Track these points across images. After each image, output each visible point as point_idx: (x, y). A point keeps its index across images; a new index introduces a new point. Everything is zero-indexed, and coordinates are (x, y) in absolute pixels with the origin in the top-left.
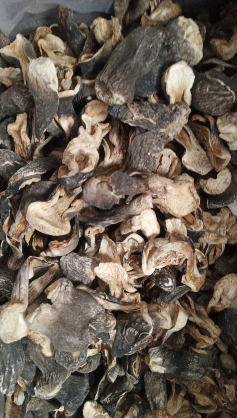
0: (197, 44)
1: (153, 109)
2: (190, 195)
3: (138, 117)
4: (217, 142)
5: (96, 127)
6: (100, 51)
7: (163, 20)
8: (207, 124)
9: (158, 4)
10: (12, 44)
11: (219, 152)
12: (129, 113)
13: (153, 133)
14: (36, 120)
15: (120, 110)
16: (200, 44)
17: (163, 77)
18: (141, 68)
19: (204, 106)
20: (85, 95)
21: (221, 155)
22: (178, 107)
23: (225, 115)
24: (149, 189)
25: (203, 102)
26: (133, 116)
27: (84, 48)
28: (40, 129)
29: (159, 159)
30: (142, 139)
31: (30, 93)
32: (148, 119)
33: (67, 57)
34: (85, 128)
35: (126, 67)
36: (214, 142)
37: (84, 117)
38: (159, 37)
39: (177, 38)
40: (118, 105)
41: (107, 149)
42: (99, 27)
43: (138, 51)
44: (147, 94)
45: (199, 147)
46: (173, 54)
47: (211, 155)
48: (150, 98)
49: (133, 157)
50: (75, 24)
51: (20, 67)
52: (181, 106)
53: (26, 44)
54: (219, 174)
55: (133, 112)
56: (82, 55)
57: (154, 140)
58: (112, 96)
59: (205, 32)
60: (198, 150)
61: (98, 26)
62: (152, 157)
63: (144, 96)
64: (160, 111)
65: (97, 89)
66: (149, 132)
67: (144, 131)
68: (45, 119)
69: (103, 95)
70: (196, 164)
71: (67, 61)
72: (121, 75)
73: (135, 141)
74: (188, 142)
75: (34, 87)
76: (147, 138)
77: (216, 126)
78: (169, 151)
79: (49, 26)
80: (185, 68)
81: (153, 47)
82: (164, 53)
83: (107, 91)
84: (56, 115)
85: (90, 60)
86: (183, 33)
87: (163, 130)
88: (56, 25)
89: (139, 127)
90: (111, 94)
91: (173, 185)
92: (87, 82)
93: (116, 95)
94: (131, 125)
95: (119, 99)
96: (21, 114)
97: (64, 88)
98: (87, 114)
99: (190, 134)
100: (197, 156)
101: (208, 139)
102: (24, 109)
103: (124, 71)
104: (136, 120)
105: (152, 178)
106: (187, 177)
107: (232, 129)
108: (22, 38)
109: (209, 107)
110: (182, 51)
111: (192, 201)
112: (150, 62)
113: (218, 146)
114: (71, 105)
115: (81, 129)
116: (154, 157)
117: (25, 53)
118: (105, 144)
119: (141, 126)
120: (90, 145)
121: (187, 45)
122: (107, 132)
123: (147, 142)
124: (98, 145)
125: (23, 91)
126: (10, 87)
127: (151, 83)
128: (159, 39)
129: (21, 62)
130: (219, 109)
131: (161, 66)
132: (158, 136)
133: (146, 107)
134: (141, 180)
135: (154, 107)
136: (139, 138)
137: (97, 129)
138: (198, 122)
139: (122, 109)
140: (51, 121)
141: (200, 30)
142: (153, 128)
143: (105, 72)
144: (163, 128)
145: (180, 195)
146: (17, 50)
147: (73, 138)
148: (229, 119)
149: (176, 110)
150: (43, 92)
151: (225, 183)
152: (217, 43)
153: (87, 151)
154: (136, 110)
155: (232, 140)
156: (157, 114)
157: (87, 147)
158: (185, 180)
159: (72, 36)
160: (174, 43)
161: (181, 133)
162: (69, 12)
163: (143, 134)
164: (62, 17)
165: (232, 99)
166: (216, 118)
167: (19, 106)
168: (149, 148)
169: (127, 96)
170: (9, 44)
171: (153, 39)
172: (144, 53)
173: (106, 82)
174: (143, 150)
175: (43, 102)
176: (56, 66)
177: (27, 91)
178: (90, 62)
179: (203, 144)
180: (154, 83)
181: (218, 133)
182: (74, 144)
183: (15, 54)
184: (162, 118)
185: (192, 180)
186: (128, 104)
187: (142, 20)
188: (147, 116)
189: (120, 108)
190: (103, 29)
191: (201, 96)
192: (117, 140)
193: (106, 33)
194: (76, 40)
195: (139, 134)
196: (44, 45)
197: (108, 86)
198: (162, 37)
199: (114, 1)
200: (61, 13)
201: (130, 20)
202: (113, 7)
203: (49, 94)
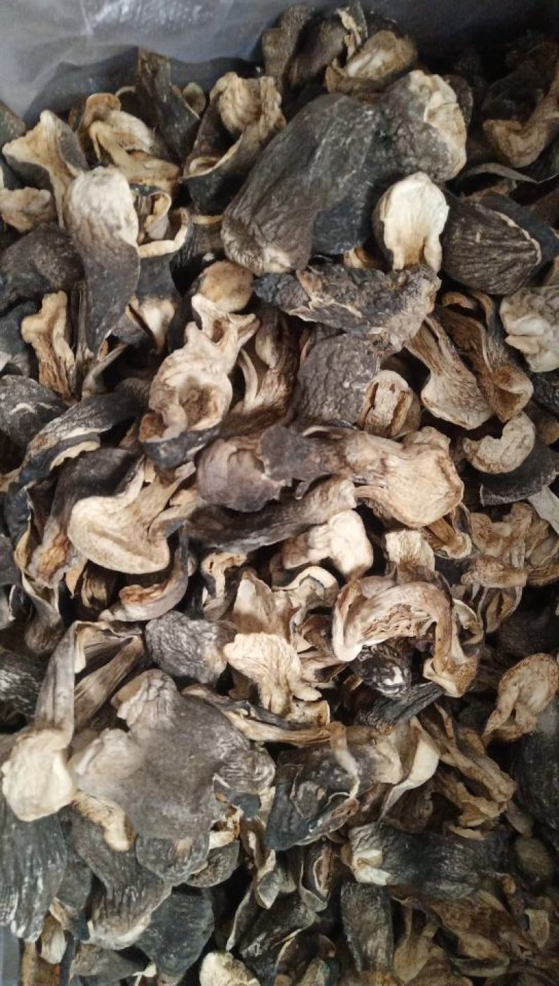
0: (453, 133)
1: (354, 282)
2: (440, 477)
3: (321, 300)
4: (501, 354)
5: (224, 324)
6: (233, 150)
7: (376, 77)
8: (479, 314)
9: (364, 40)
10: (30, 134)
11: (507, 379)
12: (300, 292)
13: (356, 337)
14: (88, 309)
15: (279, 286)
16: (460, 132)
17: (377, 209)
18: (327, 191)
19: (469, 273)
20: (199, 249)
21: (510, 385)
22: (412, 277)
23: (520, 292)
24: (347, 464)
25: (469, 263)
26: (310, 300)
27: (196, 143)
28: (98, 331)
29: (369, 395)
30: (330, 352)
31: (73, 247)
32: (343, 306)
33: (156, 163)
34: (200, 326)
35: (292, 187)
36: (494, 355)
37: (197, 301)
38: (366, 120)
39: (407, 120)
40: (275, 274)
41: (250, 373)
42: (230, 96)
43: (318, 154)
44: (339, 248)
45: (460, 365)
46: (399, 156)
47: (487, 383)
48: (348, 257)
49: (311, 392)
50: (174, 88)
51: (50, 188)
52: (417, 275)
53: (64, 134)
54: (507, 427)
55: (310, 290)
56: (191, 160)
57: (357, 353)
58: (259, 253)
59: (471, 104)
60: (458, 372)
61: (228, 94)
62: (352, 392)
63: (333, 252)
64: (372, 288)
65: (227, 237)
66: (345, 335)
67: (334, 332)
68: (108, 307)
69: (240, 251)
70: (453, 403)
71: (157, 174)
72: (280, 206)
73: (314, 356)
74: (435, 355)
75: (83, 236)
76: (342, 347)
77: (498, 319)
78: (392, 376)
79: (114, 93)
80: (427, 188)
81: (353, 142)
82: (378, 154)
83: (250, 242)
84: (134, 297)
85: (209, 170)
86: (421, 108)
87: (377, 331)
88: (132, 89)
89: (322, 325)
90: (260, 248)
91: (402, 454)
92: (203, 220)
93: (270, 252)
94: (305, 319)
95: (276, 259)
96: (54, 295)
97: (152, 235)
98: (204, 294)
99: (438, 335)
100: (456, 386)
101: (480, 346)
102: (58, 284)
103: (287, 198)
104: (316, 309)
105: (353, 441)
106: (432, 435)
107: (536, 325)
108: (55, 120)
109: (483, 276)
110: (419, 151)
111: (447, 490)
112: (347, 177)
113: (503, 364)
114: (167, 274)
115: (191, 330)
116: (358, 393)
117: (61, 153)
118: (245, 363)
119: (328, 322)
120: (211, 366)
121: (429, 136)
122: (249, 335)
123: (342, 358)
124: (230, 366)
125: (58, 241)
126: (27, 232)
127: (349, 223)
128: (368, 124)
129: (51, 174)
130: (504, 280)
131: (372, 185)
132: (366, 343)
133: (338, 277)
134: (329, 445)
135: (355, 277)
136: (323, 350)
137: (228, 328)
138: (456, 308)
139: (284, 282)
140: (123, 311)
141: (459, 101)
142: (354, 326)
143: (245, 199)
144: (378, 325)
145: (418, 476)
146: (41, 147)
147: (172, 352)
148: (529, 302)
149: (406, 284)
150: (103, 247)
151: (520, 447)
152: (499, 128)
153: (204, 380)
154: (316, 285)
155: (536, 350)
156: (364, 293)
157: (204, 370)
158: (429, 443)
159: (169, 114)
160: (401, 131)
161: (420, 334)
162: (160, 62)
163: (333, 340)
164: (144, 71)
165: (534, 258)
166: (497, 299)
167: (48, 276)
168: (347, 372)
169: (296, 253)
170: (24, 134)
171: (354, 125)
172: (332, 158)
173: (247, 222)
174: (332, 375)
175: (102, 268)
176: (132, 185)
177: (68, 242)
178: (209, 176)
179: (469, 359)
180: (357, 222)
181: (505, 334)
182: (175, 364)
183: (38, 156)
184: (375, 302)
185: (444, 442)
186: (298, 272)
187: (327, 77)
188: (341, 299)
189: (279, 281)
190: (239, 101)
191: (464, 250)
192: (273, 353)
193: (246, 111)
194: (176, 125)
195: (322, 339)
196: (104, 137)
197: (250, 233)
198: (374, 119)
199: (264, 34)
200: (143, 62)
201: (300, 77)
202: (259, 48)
203: (117, 251)
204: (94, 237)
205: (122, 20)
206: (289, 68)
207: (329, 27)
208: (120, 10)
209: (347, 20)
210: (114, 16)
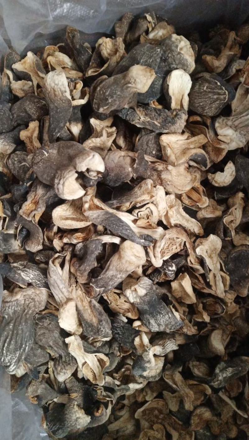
1: (157, 113)
3: (145, 119)
6: (106, 65)
7: (160, 39)
8: (205, 123)
9: (155, 25)
10: (23, 61)
12: (136, 116)
14: (50, 126)
21: (220, 145)
22: (179, 113)
26: (140, 118)
27: (91, 63)
28: (54, 134)
30: (148, 139)
32: (153, 121)
33: (74, 72)
36: (212, 136)
37: (92, 121)
39: (172, 51)
42: (104, 45)
44: (148, 100)
46: (169, 64)
48: (151, 103)
51: (31, 81)
52: (181, 112)
53: (37, 60)
55: (140, 115)
56: (89, 70)
59: (197, 49)
62: (156, 155)
63: (146, 102)
66: (153, 133)
67: (150, 132)
68: (59, 124)
71: (74, 75)
73: (141, 141)
76: (152, 138)
79: (56, 46)
81: (153, 61)
82: (162, 64)
84: (68, 122)
86: (177, 47)
87: (166, 132)
88: (63, 44)
89: (145, 128)
94: (138, 126)
96: (33, 122)
97: (75, 97)
102: (35, 117)
104: (143, 122)
108: (33, 55)
110: (177, 62)
114: (79, 113)
116: (158, 156)
117: (35, 68)
119: (147, 127)
121: (181, 56)
123: (152, 142)
125: (35, 101)
126: (23, 97)
127: (152, 90)
128: (158, 54)
129: (32, 76)
133: (151, 111)
135: (158, 111)
136: (145, 139)
139: (130, 111)
140: (64, 127)
142: (157, 129)
144: (166, 129)
146: (27, 66)
148: (226, 123)
149: (177, 115)
150: (59, 100)
152: (208, 58)
154: (142, 113)
155: (229, 141)
156: (161, 117)
159: (79, 53)
160: (170, 55)
162: (75, 33)
163: (149, 135)
164: (69, 36)
165: (225, 98)
167: (31, 114)
168: (154, 147)
170: (20, 61)
171: (153, 55)
174: (148, 149)
175: (57, 108)
176: (67, 78)
180: (155, 90)
183: (26, 69)
184: (165, 121)
186: (134, 108)
187: (141, 39)
188: (152, 118)
189: (128, 111)
190: (108, 46)
192: (123, 143)
193: (111, 51)
194: (82, 57)
195: (144, 135)
196: (53, 62)
198: (160, 52)
199: (115, 23)
200: (68, 33)
201: (130, 39)
202: (114, 28)
203: (64, 101)
204: (55, 95)
205: (64, 14)
206: (126, 37)
207: (142, 20)
208: (63, 11)
209: (149, 18)
210: (61, 13)
